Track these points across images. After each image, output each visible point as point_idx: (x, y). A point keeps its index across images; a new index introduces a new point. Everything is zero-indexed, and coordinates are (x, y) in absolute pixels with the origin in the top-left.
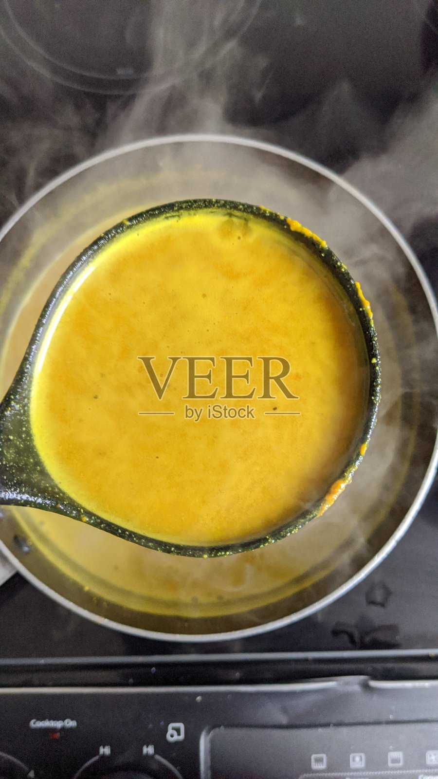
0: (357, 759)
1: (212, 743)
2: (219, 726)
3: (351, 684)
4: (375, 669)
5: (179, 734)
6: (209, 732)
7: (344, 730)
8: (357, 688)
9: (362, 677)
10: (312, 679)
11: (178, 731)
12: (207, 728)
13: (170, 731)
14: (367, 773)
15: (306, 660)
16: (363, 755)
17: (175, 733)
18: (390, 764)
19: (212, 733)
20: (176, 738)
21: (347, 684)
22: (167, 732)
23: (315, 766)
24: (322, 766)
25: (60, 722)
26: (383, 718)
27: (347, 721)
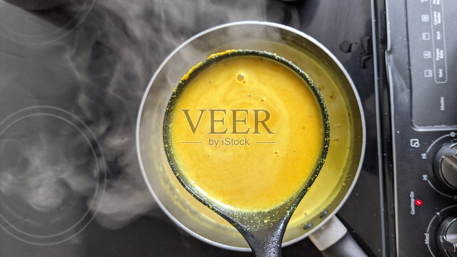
0: (426, 55)
1: (420, 125)
2: (412, 122)
3: (389, 59)
4: (382, 48)
5: (416, 141)
6: (414, 127)
7: (412, 62)
8: (391, 57)
9: (386, 54)
10: (388, 78)
11: (414, 142)
12: (412, 128)
13: (415, 146)
14: (433, 50)
15: (379, 81)
16: (424, 52)
17: (415, 143)
18: (429, 39)
19: (415, 125)
20: (418, 143)
21: (389, 61)
22: (415, 147)
23: (430, 75)
24: (430, 71)
25: (411, 200)
26: (406, 43)
27: (407, 60)
